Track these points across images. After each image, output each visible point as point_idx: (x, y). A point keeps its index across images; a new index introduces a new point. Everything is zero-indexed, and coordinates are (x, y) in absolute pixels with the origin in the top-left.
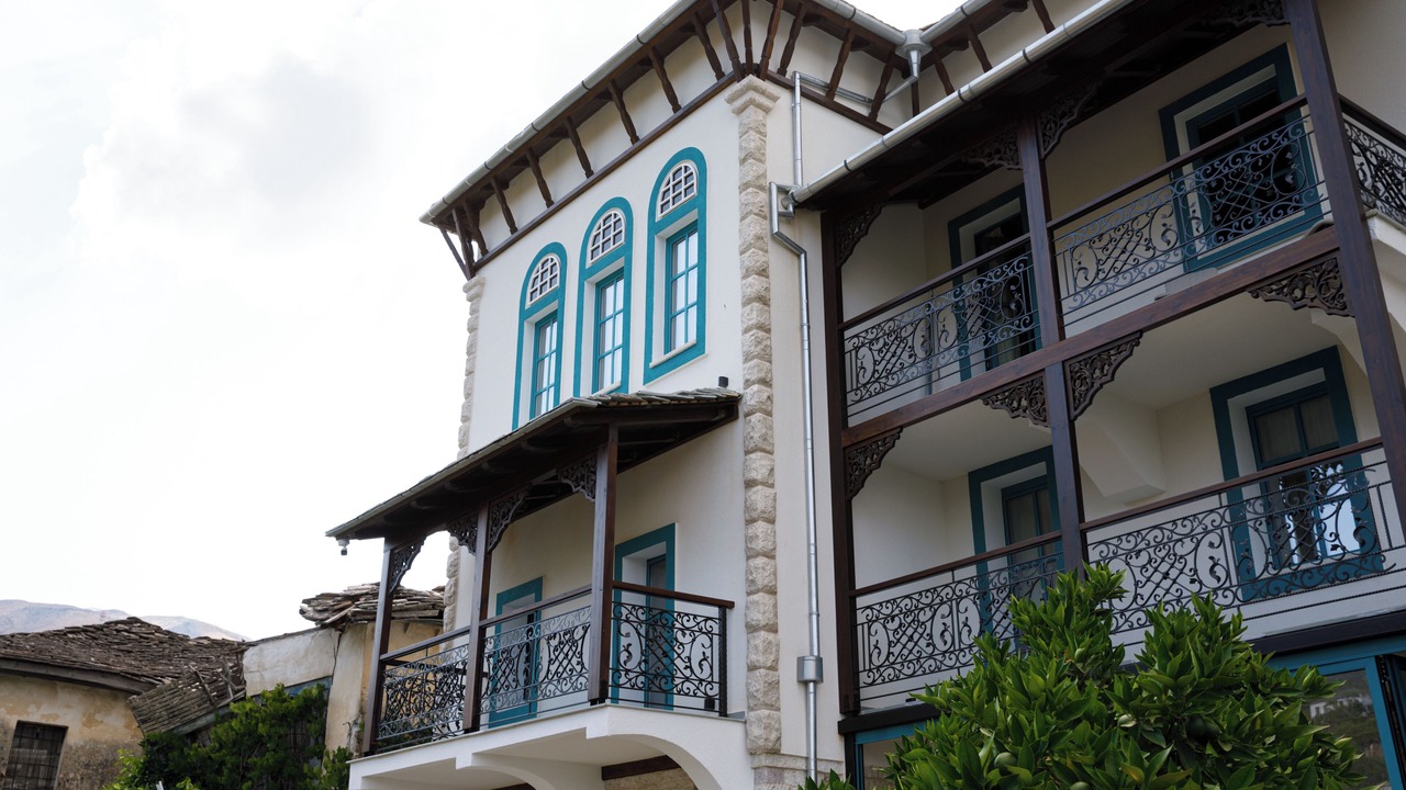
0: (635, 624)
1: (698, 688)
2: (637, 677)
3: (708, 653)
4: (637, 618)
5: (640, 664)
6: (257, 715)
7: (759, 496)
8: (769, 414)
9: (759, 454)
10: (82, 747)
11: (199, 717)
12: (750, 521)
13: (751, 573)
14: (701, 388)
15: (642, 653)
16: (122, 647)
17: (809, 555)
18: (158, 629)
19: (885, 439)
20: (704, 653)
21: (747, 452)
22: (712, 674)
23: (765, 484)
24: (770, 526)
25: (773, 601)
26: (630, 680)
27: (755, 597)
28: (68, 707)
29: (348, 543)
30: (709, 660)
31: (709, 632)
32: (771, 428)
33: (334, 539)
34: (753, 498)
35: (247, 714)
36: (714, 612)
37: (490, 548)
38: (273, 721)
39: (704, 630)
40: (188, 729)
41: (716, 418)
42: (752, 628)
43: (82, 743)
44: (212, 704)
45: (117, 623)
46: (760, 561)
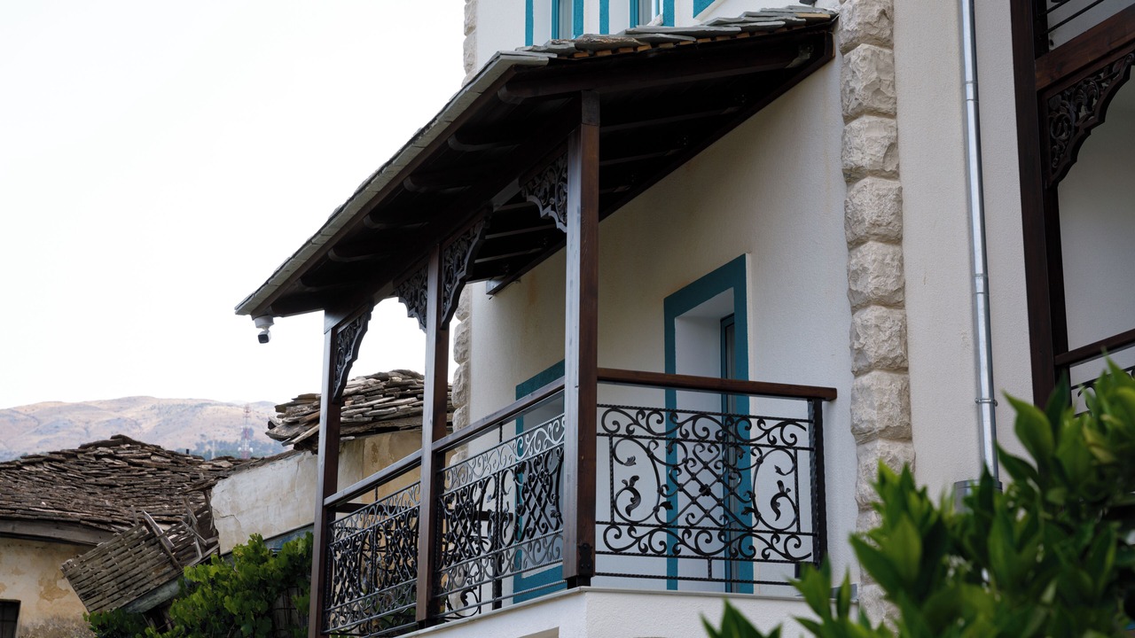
0: (645, 442)
1: (771, 547)
2: (651, 533)
3: (789, 482)
4: (649, 430)
5: (656, 510)
6: (226, 583)
7: (870, 198)
8: (887, 43)
9: (866, 119)
10: (43, 629)
11: (160, 587)
12: (855, 243)
13: (858, 337)
14: (755, 9)
15: (660, 492)
16: (102, 480)
17: (974, 295)
18: (157, 450)
19: (1111, 65)
20: (780, 484)
21: (848, 119)
22: (797, 519)
23: (878, 173)
24: (890, 249)
25: (898, 384)
26: (638, 540)
27: (865, 380)
28: (17, 572)
29: (271, 322)
30: (792, 495)
31: (790, 446)
32: (890, 68)
33: (249, 317)
34: (856, 201)
35: (213, 582)
36: (800, 409)
37: (443, 319)
38: (247, 592)
39: (780, 443)
40: (146, 604)
41: (796, 62)
42: (863, 436)
43: (41, 623)
44: (175, 568)
45: (97, 445)
46: (872, 314)
